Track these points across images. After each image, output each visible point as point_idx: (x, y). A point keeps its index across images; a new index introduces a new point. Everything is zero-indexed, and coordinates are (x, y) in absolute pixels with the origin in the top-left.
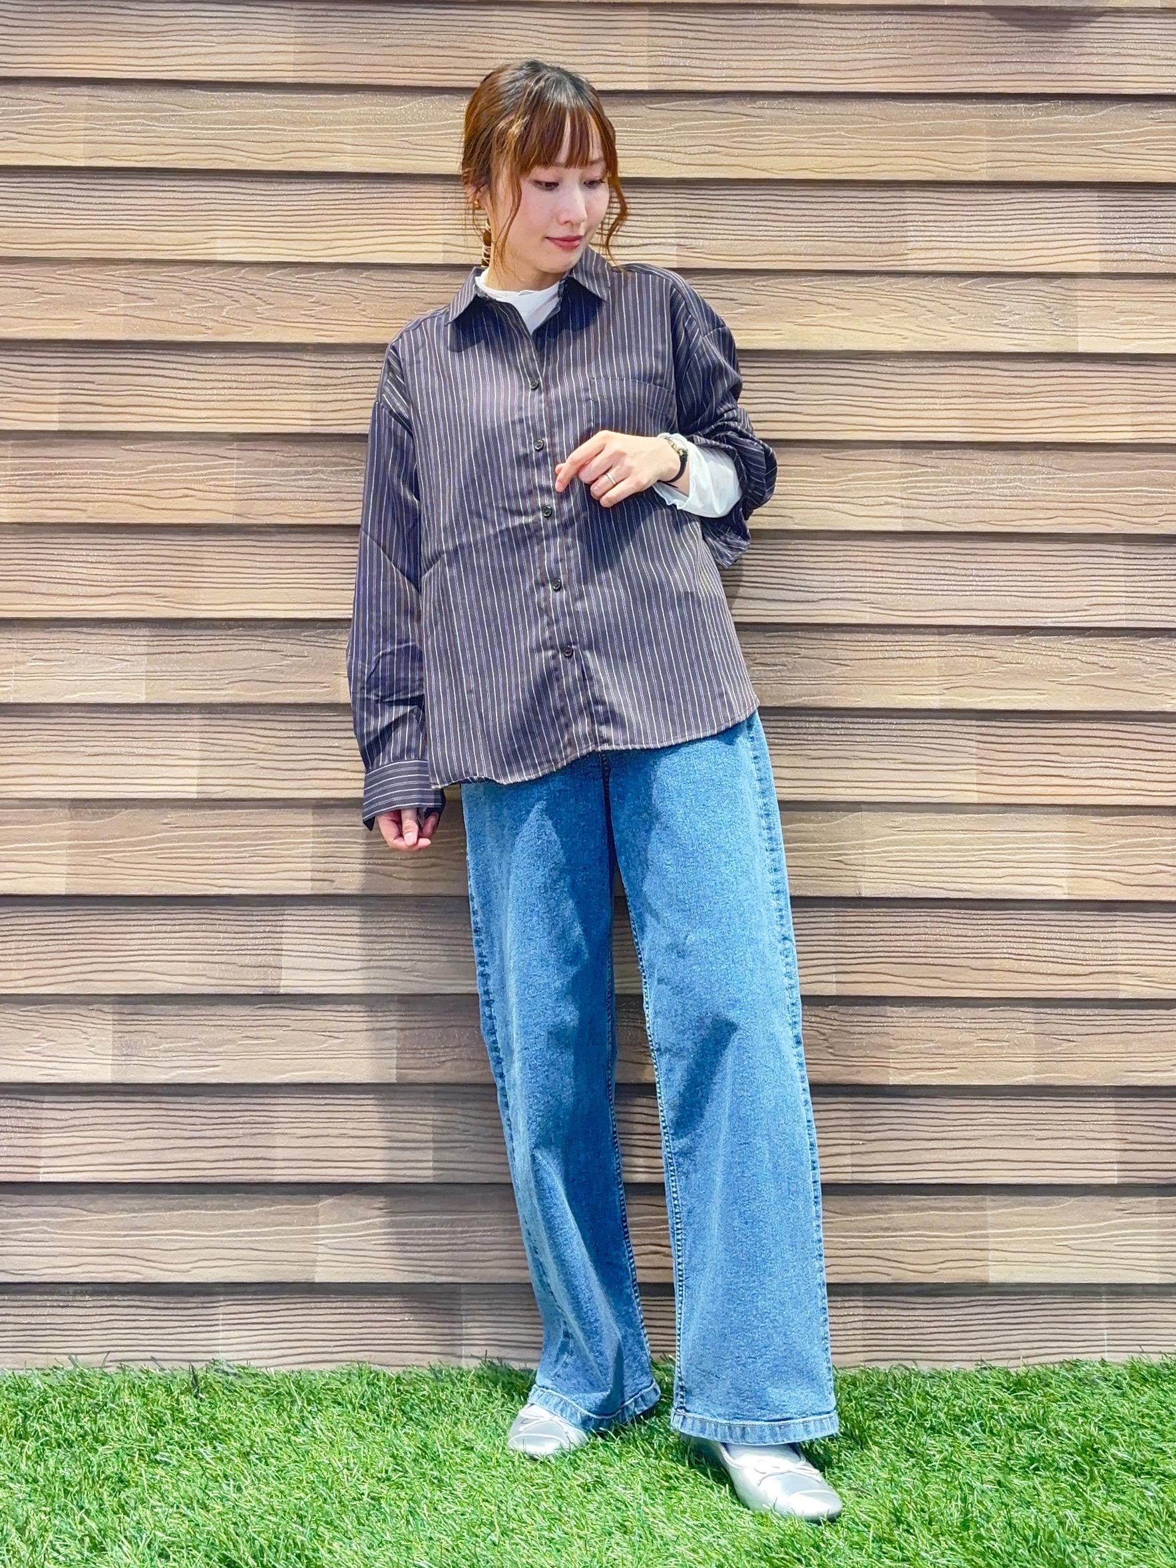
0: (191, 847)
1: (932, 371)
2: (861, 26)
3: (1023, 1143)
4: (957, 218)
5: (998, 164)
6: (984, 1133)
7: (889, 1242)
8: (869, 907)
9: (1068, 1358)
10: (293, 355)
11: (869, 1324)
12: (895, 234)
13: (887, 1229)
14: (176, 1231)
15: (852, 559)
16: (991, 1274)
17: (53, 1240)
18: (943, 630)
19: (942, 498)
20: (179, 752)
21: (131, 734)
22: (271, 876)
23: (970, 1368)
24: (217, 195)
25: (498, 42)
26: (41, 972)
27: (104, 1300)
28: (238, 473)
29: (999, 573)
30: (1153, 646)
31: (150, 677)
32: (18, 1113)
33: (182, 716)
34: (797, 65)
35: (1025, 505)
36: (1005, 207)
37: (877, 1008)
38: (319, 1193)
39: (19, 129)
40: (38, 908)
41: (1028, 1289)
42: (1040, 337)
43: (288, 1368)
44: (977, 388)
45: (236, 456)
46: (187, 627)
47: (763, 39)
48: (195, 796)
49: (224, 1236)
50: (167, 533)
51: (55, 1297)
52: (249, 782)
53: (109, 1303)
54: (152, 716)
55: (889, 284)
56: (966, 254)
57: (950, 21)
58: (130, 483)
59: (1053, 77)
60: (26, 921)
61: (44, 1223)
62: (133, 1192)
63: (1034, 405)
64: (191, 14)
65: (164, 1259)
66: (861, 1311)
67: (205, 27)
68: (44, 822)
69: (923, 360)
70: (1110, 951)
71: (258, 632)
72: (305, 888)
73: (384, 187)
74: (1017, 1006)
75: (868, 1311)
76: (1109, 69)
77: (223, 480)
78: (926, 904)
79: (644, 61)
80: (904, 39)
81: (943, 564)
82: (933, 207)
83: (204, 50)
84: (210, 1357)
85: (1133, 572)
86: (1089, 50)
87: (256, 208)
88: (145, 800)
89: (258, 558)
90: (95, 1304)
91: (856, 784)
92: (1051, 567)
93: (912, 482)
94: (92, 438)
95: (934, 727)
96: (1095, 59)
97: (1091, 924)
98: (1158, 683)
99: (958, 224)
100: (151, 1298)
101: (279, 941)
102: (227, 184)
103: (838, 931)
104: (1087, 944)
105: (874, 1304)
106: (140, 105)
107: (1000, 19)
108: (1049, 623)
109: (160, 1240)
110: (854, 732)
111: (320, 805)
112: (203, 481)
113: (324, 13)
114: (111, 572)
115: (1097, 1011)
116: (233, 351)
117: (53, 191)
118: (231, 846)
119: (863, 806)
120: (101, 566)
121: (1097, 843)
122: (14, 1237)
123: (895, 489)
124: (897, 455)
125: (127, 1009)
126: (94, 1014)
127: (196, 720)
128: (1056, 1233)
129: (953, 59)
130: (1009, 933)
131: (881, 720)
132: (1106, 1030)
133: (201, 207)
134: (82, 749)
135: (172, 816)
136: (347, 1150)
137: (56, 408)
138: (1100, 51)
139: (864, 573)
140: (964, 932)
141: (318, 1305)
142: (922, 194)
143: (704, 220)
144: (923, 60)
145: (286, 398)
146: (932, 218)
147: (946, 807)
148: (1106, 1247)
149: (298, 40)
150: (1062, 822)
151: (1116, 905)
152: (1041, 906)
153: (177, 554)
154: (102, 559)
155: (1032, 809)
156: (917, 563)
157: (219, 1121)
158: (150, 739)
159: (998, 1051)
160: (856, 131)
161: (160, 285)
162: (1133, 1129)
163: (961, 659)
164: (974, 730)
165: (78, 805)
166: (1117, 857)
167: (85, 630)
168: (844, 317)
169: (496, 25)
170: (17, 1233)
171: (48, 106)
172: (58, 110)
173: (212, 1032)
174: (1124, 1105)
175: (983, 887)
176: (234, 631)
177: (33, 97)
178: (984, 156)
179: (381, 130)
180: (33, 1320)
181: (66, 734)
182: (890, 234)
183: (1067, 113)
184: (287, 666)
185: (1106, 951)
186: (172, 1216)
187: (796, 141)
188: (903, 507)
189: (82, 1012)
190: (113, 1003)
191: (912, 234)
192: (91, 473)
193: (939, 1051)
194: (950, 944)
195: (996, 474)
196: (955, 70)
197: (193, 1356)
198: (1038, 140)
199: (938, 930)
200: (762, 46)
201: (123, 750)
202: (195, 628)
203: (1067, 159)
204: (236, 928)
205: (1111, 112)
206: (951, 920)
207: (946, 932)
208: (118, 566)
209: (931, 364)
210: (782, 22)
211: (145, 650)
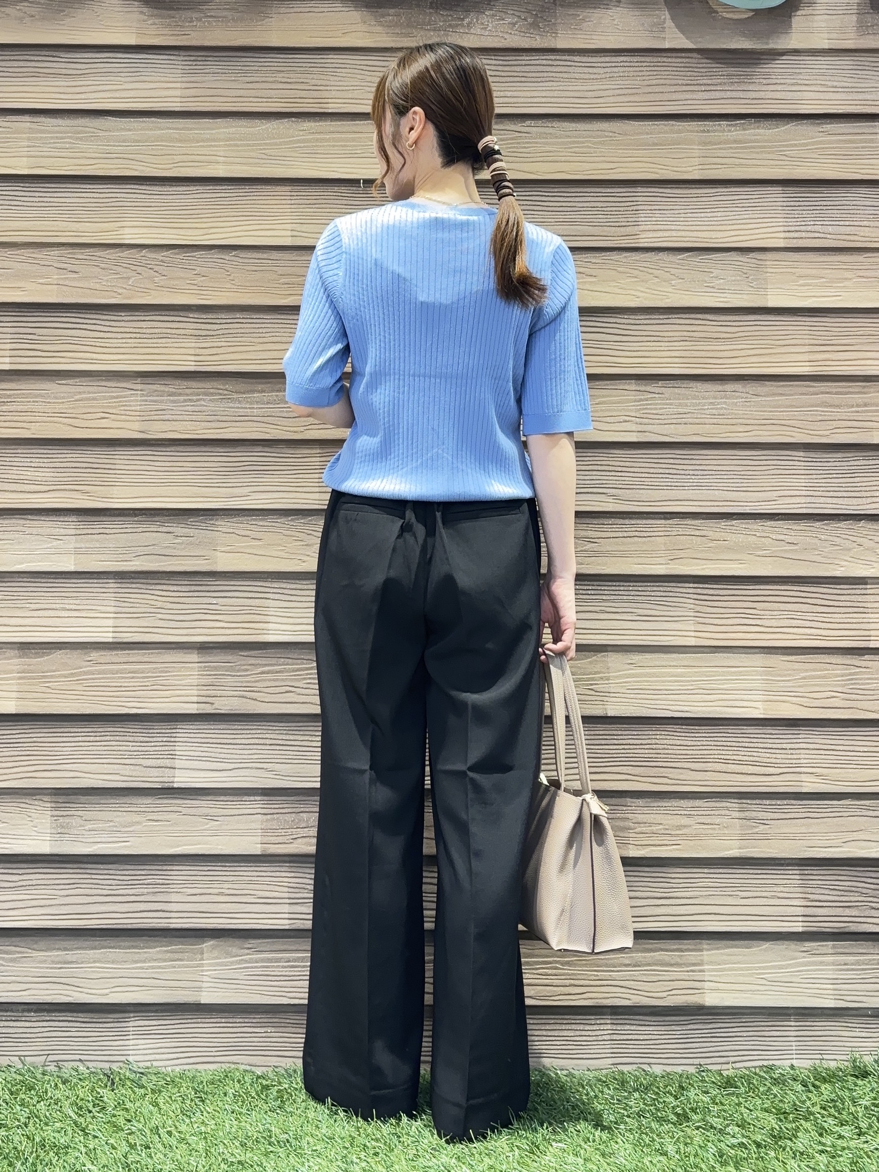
0: (108, 678)
1: (658, 321)
2: (603, 65)
3: (729, 901)
4: (676, 207)
5: (707, 167)
6: (700, 893)
7: (631, 975)
8: (613, 724)
9: (765, 1063)
10: (181, 313)
11: (615, 1037)
12: (629, 220)
13: (628, 965)
14: (97, 965)
15: (599, 463)
16: (707, 999)
17: (6, 971)
18: (668, 516)
19: (666, 417)
20: (99, 608)
21: (63, 594)
22: (167, 700)
23: (692, 1070)
24: (125, 195)
25: (332, 78)
27: (45, 1016)
28: (141, 401)
29: (710, 473)
30: (825, 527)
31: (77, 552)
33: (101, 581)
34: (555, 94)
35: (729, 421)
36: (712, 199)
38: (203, 937)
41: (735, 1011)
42: (740, 296)
43: (181, 1067)
44: (692, 334)
45: (140, 388)
46: (105, 515)
47: (530, 75)
48: (111, 640)
49: (133, 968)
50: (89, 445)
51: (8, 1014)
52: (150, 630)
53: (48, 1018)
54: (79, 581)
55: (625, 257)
56: (683, 234)
57: (670, 60)
58: (62, 408)
59: (747, 101)
62: (66, 935)
63: (735, 347)
64: (105, 60)
65: (88, 986)
66: (609, 1027)
67: (115, 70)
69: (651, 313)
70: (795, 756)
71: (158, 519)
72: (193, 709)
73: (248, 188)
74: (725, 797)
75: (614, 1027)
76: (790, 95)
77: (130, 406)
78: (656, 721)
80: (635, 74)
81: (667, 466)
82: (659, 199)
83: (114, 87)
84: (123, 1058)
85: (811, 472)
86: (774, 81)
87: (153, 204)
88: (74, 643)
89: (156, 464)
90: (38, 1019)
91: (604, 632)
92: (749, 468)
93: (644, 405)
94: (33, 375)
95: (661, 589)
96: (779, 88)
97: (781, 736)
98: (830, 556)
99: (677, 212)
100: (80, 1015)
101: (173, 748)
102: (132, 186)
104: (778, 751)
105: (619, 1022)
106: (68, 128)
107: (707, 58)
108: (748, 510)
109: (85, 972)
110: (602, 592)
111: (204, 648)
112: (115, 407)
113: (203, 59)
114: (47, 474)
115: (785, 802)
116: (137, 311)
117: (4, 193)
118: (138, 678)
119: (609, 649)
120: (41, 470)
121: (785, 676)
123: (631, 411)
124: (632, 385)
125: (61, 799)
126: (36, 803)
127: (112, 584)
128: (756, 969)
129: (673, 89)
130: (719, 743)
131: (622, 584)
132: (793, 815)
133: (113, 204)
134: (28, 605)
135: (95, 655)
136: (224, 905)
137: (8, 353)
138: (782, 81)
139: (608, 473)
141: (204, 1020)
142: (650, 190)
144: (650, 89)
145: (176, 345)
146: (657, 207)
147: (671, 649)
148: (794, 979)
149: (184, 79)
150: (758, 660)
151: (799, 722)
153: (100, 461)
154: (42, 465)
155: (736, 651)
156: (648, 466)
157: (130, 882)
158: (76, 598)
159: (711, 832)
160: (600, 143)
161: (83, 262)
162: (813, 890)
163: (682, 537)
164: (691, 591)
165: (25, 647)
166: (800, 686)
167: (30, 517)
168: (591, 282)
169: (330, 65)
172: (8, 133)
173: (124, 816)
174: (806, 872)
175: (700, 709)
176: (140, 518)
178: (697, 161)
179: (245, 145)
181: (15, 594)
182: (626, 220)
183: (758, 128)
184: (177, 544)
185: (792, 756)
186: (95, 954)
187: (555, 151)
188: (637, 423)
189: (27, 801)
190: (50, 794)
191: (643, 219)
192: (33, 402)
193: (667, 832)
194: (674, 752)
195: (707, 399)
196: (674, 96)
197: (111, 1058)
198: (736, 148)
199: (665, 741)
200: (529, 80)
201: (58, 606)
202: (110, 516)
203: (759, 162)
204: (142, 739)
205: (790, 127)
206: (675, 734)
207: (671, 742)
208: (53, 470)
209: (657, 317)
210: (544, 62)
211: (73, 532)
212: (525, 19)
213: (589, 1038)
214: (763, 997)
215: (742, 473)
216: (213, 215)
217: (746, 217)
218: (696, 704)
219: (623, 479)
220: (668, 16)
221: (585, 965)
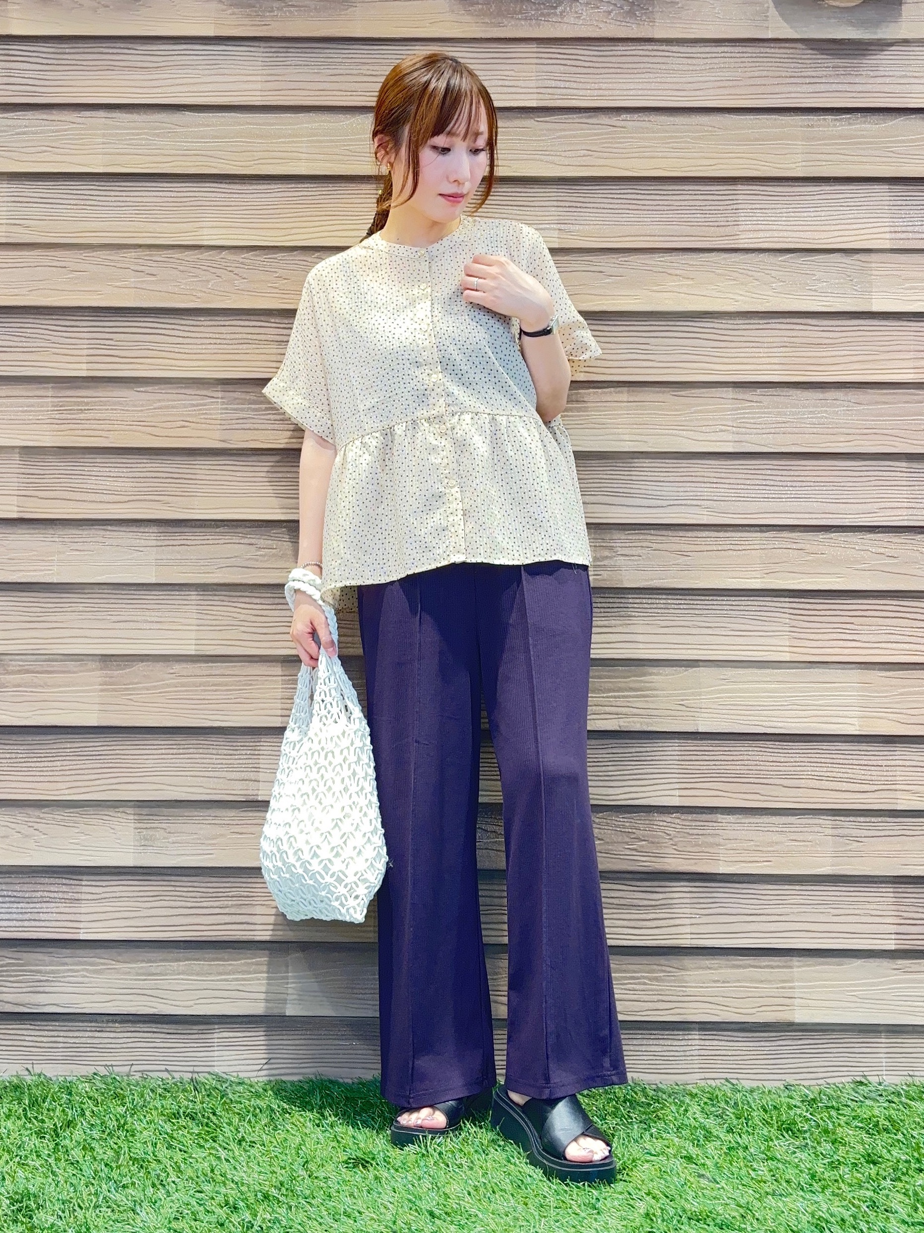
0: (191, 691)
1: (758, 327)
2: (704, 55)
3: (822, 918)
4: (778, 206)
5: (811, 163)
6: (792, 910)
7: (720, 991)
8: (705, 739)
9: (854, 1079)
10: (262, 318)
11: (703, 1052)
12: (730, 219)
13: (718, 981)
14: (182, 977)
15: (693, 474)
16: (797, 1016)
17: (90, 982)
18: (764, 528)
19: (764, 426)
20: (181, 620)
21: (144, 606)
22: (250, 713)
23: (780, 1085)
24: (204, 194)
26: (79, 784)
27: (129, 1027)
28: (222, 409)
29: (809, 484)
31: (158, 563)
32: (64, 888)
33: (183, 593)
34: (653, 86)
35: (830, 431)
36: (816, 197)
37: (710, 816)
38: (289, 950)
39: (54, 144)
40: (77, 736)
41: (824, 1028)
42: (844, 300)
44: (793, 340)
45: (220, 396)
46: (186, 526)
47: (626, 66)
48: (193, 653)
49: (218, 980)
50: (168, 454)
51: (93, 1024)
52: (233, 643)
53: (133, 1029)
54: (160, 593)
55: (725, 259)
56: (785, 234)
57: (773, 50)
58: (141, 417)
59: (854, 95)
60: (68, 745)
61: (83, 970)
62: (151, 948)
63: (837, 353)
64: (182, 52)
65: (172, 998)
66: (697, 1042)
67: (193, 63)
68: (81, 671)
69: (751, 318)
70: (891, 773)
71: (239, 530)
72: (277, 722)
73: (331, 187)
74: (819, 814)
75: (702, 1043)
76: (898, 88)
77: (211, 414)
78: (748, 737)
79: (533, 84)
80: (737, 65)
81: (764, 477)
82: (760, 197)
83: (192, 81)
84: (209, 1069)
85: (913, 483)
86: (882, 73)
88: (156, 655)
89: (238, 474)
90: (122, 1029)
91: (695, 647)
92: (850, 479)
93: (741, 414)
94: (111, 382)
95: (756, 603)
96: (888, 80)
97: (876, 753)
99: (778, 211)
100: (164, 1026)
101: (257, 761)
102: (211, 185)
103: (680, 758)
104: (873, 768)
105: (707, 1037)
106: (144, 124)
107: (812, 49)
108: (848, 522)
109: (170, 983)
110: (694, 607)
111: (287, 660)
112: (195, 415)
113: (284, 50)
114: (126, 484)
115: (880, 819)
116: (217, 315)
117: (79, 192)
118: (222, 691)
119: (701, 663)
120: (120, 479)
121: (882, 692)
122: (62, 980)
123: (727, 420)
124: (729, 393)
125: (145, 811)
126: (119, 815)
127: (193, 596)
128: (847, 986)
129: (776, 81)
130: (813, 760)
131: (715, 598)
132: (887, 833)
133: (191, 204)
135: (177, 667)
137: (84, 359)
138: (891, 73)
139: (703, 485)
140: (778, 759)
141: (289, 1032)
142: (750, 188)
143: (579, 210)
144: (752, 82)
145: (257, 351)
146: (758, 206)
147: (766, 664)
148: (885, 997)
149: (264, 72)
150: (855, 675)
151: (897, 739)
152: (837, 739)
153: (177, 470)
154: (121, 474)
155: (832, 666)
156: (744, 476)
157: (214, 895)
158: (159, 610)
159: (803, 849)
160: (699, 137)
161: (161, 264)
162: (907, 909)
163: (778, 550)
164: (787, 605)
165: (106, 659)
166: (897, 703)
167: (109, 528)
168: (688, 285)
170: (64, 977)
171: (75, 126)
172: (82, 129)
173: (208, 829)
174: (900, 890)
175: (793, 725)
176: (221, 529)
177: (63, 119)
178: (801, 157)
179: (328, 141)
180: (77, 1040)
181: (96, 606)
182: (725, 219)
183: (865, 122)
184: (261, 555)
185: (888, 773)
186: (179, 965)
187: (652, 147)
188: (733, 433)
189: (110, 814)
190: (134, 807)
191: (743, 219)
192: (112, 409)
193: (758, 848)
194: (767, 768)
195: (806, 407)
196: (777, 89)
197: (196, 1069)
198: (842, 144)
199: (757, 758)
200: (626, 71)
201: (139, 618)
202: (192, 527)
203: (864, 159)
204: (225, 752)
205: (900, 122)
206: (768, 750)
207: (764, 758)
208: (133, 480)
209: (756, 322)
210: (641, 53)
211: (154, 543)
212: (621, 8)
213: (676, 1054)
214: (853, 1014)
215: (842, 484)
216: (295, 215)
217: (850, 216)
218: (789, 720)
219: (718, 490)
220: (771, 4)
221: (674, 981)
